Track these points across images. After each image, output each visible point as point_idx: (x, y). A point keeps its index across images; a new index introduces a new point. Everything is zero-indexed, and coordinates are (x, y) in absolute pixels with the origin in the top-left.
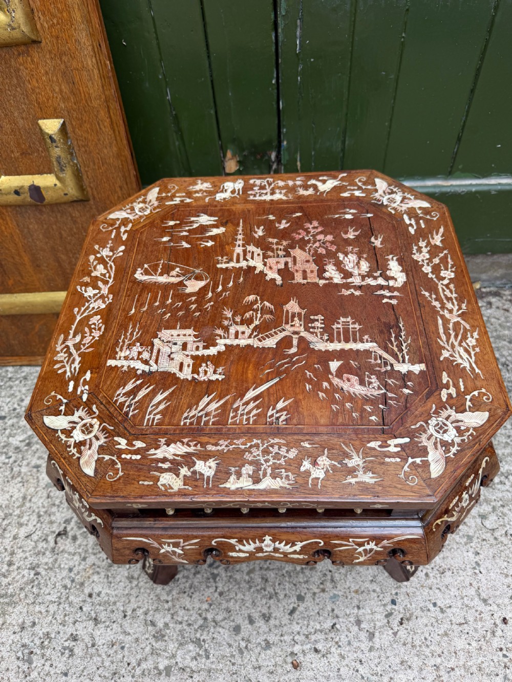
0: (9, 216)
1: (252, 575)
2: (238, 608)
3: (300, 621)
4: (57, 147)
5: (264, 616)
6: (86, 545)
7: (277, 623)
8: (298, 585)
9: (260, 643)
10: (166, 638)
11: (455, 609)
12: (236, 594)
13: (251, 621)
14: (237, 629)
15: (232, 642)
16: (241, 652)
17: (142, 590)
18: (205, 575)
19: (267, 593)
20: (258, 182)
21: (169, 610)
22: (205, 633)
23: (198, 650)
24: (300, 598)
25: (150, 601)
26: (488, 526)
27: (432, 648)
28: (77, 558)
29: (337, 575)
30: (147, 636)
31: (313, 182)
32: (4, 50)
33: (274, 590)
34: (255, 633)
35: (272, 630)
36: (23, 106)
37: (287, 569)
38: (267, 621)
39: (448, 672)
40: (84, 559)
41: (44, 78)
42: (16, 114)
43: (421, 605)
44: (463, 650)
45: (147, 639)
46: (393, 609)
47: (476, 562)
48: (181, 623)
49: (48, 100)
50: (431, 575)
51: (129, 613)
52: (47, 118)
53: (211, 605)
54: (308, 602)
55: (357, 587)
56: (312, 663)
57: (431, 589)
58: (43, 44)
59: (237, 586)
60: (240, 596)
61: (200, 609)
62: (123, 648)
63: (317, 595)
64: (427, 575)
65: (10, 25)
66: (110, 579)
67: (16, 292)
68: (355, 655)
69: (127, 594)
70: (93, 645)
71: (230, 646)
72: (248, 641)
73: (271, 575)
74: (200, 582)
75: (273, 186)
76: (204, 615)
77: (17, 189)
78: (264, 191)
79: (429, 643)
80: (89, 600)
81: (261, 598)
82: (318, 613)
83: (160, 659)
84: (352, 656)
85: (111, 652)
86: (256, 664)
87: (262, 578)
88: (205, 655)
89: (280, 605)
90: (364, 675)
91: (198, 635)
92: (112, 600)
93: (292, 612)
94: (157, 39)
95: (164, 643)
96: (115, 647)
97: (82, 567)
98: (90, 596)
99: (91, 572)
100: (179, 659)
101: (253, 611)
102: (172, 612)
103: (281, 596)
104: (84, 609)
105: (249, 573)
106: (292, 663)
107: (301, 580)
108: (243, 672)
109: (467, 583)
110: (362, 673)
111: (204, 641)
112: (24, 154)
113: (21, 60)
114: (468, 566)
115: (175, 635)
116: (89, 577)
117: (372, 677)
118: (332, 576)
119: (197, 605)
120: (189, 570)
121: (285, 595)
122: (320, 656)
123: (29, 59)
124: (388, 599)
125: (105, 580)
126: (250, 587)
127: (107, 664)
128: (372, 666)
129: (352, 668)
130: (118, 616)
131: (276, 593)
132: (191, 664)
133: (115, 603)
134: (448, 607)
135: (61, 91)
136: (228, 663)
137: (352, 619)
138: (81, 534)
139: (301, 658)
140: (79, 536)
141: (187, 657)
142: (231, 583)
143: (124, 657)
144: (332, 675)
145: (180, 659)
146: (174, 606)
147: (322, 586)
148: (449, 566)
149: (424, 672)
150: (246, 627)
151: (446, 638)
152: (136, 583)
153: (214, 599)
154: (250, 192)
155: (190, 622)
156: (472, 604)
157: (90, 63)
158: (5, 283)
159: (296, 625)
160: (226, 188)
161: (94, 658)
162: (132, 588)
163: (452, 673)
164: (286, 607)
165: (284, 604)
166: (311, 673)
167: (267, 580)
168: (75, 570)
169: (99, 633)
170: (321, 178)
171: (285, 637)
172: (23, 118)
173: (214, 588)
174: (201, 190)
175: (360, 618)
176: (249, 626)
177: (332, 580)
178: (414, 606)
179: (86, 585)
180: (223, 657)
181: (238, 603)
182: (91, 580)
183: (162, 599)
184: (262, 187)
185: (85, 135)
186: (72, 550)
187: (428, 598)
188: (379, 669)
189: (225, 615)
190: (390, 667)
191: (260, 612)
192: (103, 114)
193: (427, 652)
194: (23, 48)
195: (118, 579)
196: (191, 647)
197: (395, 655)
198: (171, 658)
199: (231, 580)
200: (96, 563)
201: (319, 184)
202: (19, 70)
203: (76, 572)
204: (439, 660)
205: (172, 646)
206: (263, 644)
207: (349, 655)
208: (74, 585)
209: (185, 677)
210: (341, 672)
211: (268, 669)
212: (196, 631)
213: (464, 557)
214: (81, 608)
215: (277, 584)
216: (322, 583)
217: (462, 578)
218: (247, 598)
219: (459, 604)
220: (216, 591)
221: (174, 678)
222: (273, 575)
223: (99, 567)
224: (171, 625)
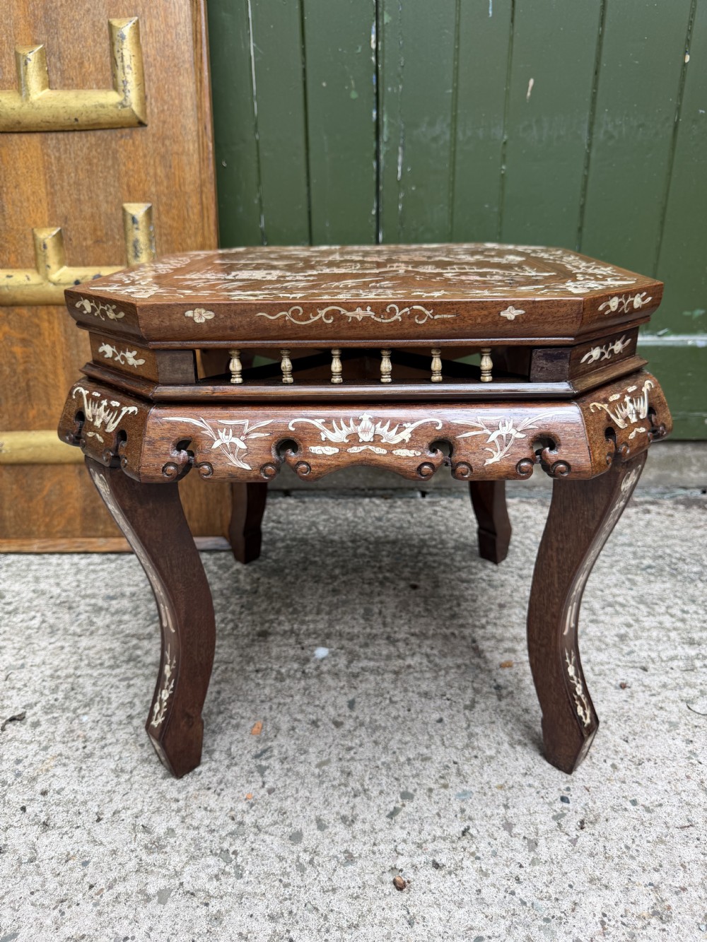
0: (58, 318)
1: (325, 768)
2: (299, 808)
3: (407, 825)
4: (137, 229)
5: (344, 819)
6: (53, 733)
7: (367, 827)
8: (402, 780)
9: (336, 857)
10: (168, 849)
11: (670, 808)
12: (297, 791)
13: (321, 825)
14: (296, 837)
15: (286, 855)
16: (301, 868)
17: (136, 786)
18: (246, 768)
19: (349, 789)
21: (179, 810)
22: (238, 842)
23: (222, 864)
24: (406, 796)
25: (147, 800)
26: (698, 711)
27: (640, 859)
28: (34, 747)
29: (466, 767)
30: (132, 847)
32: (108, 132)
33: (362, 785)
34: (327, 841)
35: (359, 837)
36: (112, 189)
37: (383, 760)
38: (350, 825)
39: (677, 893)
40: (46, 748)
41: (141, 161)
42: (101, 198)
43: (611, 804)
44: (696, 861)
45: (132, 851)
46: (565, 808)
47: (690, 752)
48: (198, 828)
49: (139, 183)
50: (621, 766)
51: (107, 815)
52: (134, 202)
53: (252, 805)
54: (420, 799)
55: (501, 782)
56: (429, 883)
57: (624, 782)
58: (149, 128)
59: (299, 781)
60: (303, 792)
61: (232, 809)
62: (85, 864)
63: (435, 792)
64: (614, 766)
65: (121, 104)
66: (83, 772)
67: (35, 429)
68: (507, 871)
69: (109, 792)
70: (31, 861)
71: (281, 859)
72: (315, 853)
73: (357, 768)
74: (236, 777)
76: (239, 818)
77: (79, 278)
79: (635, 853)
80: (41, 798)
81: (340, 797)
82: (438, 815)
83: (151, 878)
84: (500, 871)
85: (63, 869)
86: (327, 885)
87: (343, 772)
88: (236, 872)
89: (372, 804)
90: (525, 900)
91: (225, 845)
92: (80, 798)
93: (392, 814)
94: (258, 162)
95: (162, 856)
96: (71, 862)
97: (39, 757)
98: (44, 793)
99: (52, 763)
100: (186, 878)
101: (325, 812)
102: (183, 813)
103: (374, 793)
104: (28, 810)
105: (319, 766)
106: (395, 882)
107: (407, 773)
108: (303, 897)
109: (681, 774)
110: (522, 896)
111: (235, 853)
112: (98, 241)
113: (122, 142)
114: (679, 756)
115: (184, 845)
116: (47, 770)
117: (540, 903)
118: (458, 770)
119: (228, 804)
120: (220, 761)
121: (381, 792)
122: (443, 872)
123: (131, 141)
124: (555, 795)
125: (76, 774)
126: (322, 783)
127: (51, 885)
128: (540, 885)
129: (503, 889)
130: (87, 819)
131: (365, 791)
132: (207, 886)
133: (85, 803)
134: (657, 806)
135: (155, 174)
136: (277, 883)
137: (497, 822)
138: (47, 720)
139: (410, 875)
140: (43, 723)
141: (202, 875)
142: (290, 777)
143: (85, 875)
144: (466, 899)
145: (189, 878)
146: (187, 806)
147: (442, 781)
148: (647, 756)
149: (634, 894)
150: (311, 835)
151: (663, 846)
152: (127, 777)
153: (259, 797)
155: (213, 827)
156: (695, 801)
157: (191, 147)
158: (25, 415)
159: (400, 831)
161: (30, 878)
162: (118, 784)
163: (683, 895)
164: (383, 806)
165: (378, 802)
166: (429, 898)
167: (349, 774)
168: (26, 762)
169: (46, 842)
171: (382, 847)
172: (107, 202)
173: (261, 784)
175: (510, 820)
176: (318, 833)
177: (459, 773)
178: (599, 804)
179: (39, 780)
180: (268, 875)
181: (300, 802)
182: (50, 774)
183: (168, 797)
185: (170, 222)
186: (27, 737)
187: (621, 794)
188: (551, 890)
189: (276, 817)
190: (571, 886)
191: (338, 813)
192: (194, 200)
193: (634, 865)
194: (127, 131)
195: (97, 773)
196: (211, 860)
197: (577, 871)
198: (171, 877)
199: (290, 774)
200: (64, 753)
202: (117, 151)
203: (26, 764)
204: (656, 877)
205: (176, 860)
206: (342, 857)
207: (496, 870)
208: (19, 780)
209: (194, 905)
210: (483, 895)
211: (350, 892)
212: (222, 839)
213: (669, 746)
214: (24, 809)
215: (367, 778)
216: (442, 777)
217: (672, 770)
218: (314, 796)
219: (675, 800)
220: (263, 786)
221: (173, 906)
222: (360, 767)
223: (68, 758)
224: (179, 831)
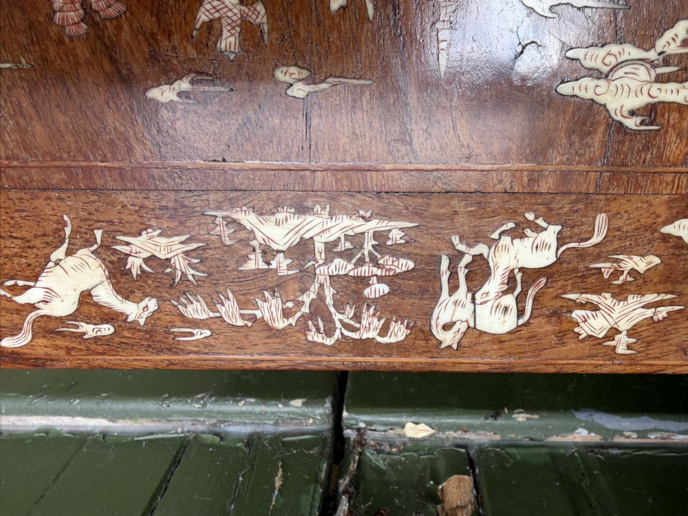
20: (370, 328)
31: (137, 311)
75: (307, 298)
78: (340, 266)
154: (406, 264)
160: (510, 300)
170: (107, 330)
174: (621, 293)
184: (351, 290)
201: (106, 295)
